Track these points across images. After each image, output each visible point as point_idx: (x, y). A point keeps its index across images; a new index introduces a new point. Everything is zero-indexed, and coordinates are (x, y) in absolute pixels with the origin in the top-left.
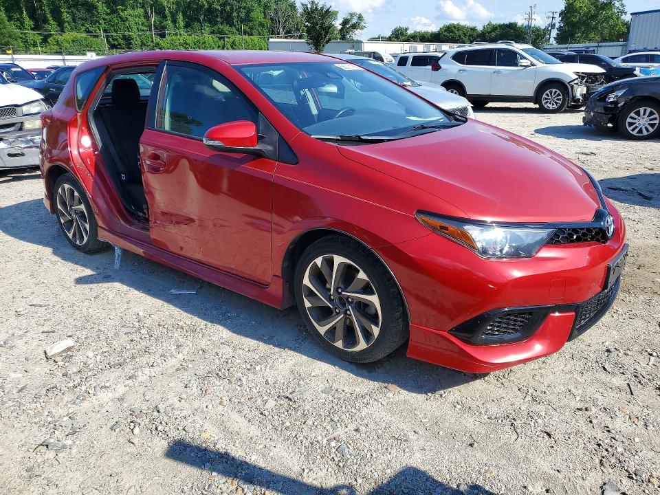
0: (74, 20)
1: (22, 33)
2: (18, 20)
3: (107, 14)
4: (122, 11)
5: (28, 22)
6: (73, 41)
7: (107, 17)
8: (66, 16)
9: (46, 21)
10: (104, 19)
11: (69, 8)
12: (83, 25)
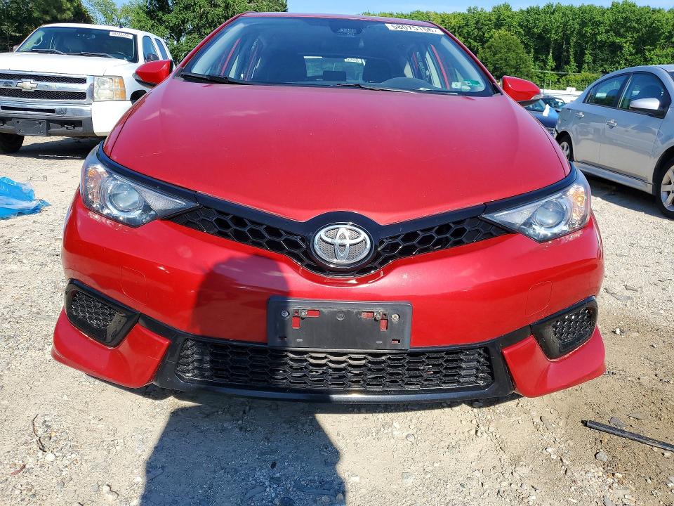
0: (594, 61)
1: (542, 73)
2: (543, 61)
3: (631, 54)
4: (649, 51)
5: (551, 62)
6: (583, 81)
7: (629, 58)
8: (588, 58)
9: (568, 63)
10: (626, 60)
11: (593, 50)
12: (602, 66)
